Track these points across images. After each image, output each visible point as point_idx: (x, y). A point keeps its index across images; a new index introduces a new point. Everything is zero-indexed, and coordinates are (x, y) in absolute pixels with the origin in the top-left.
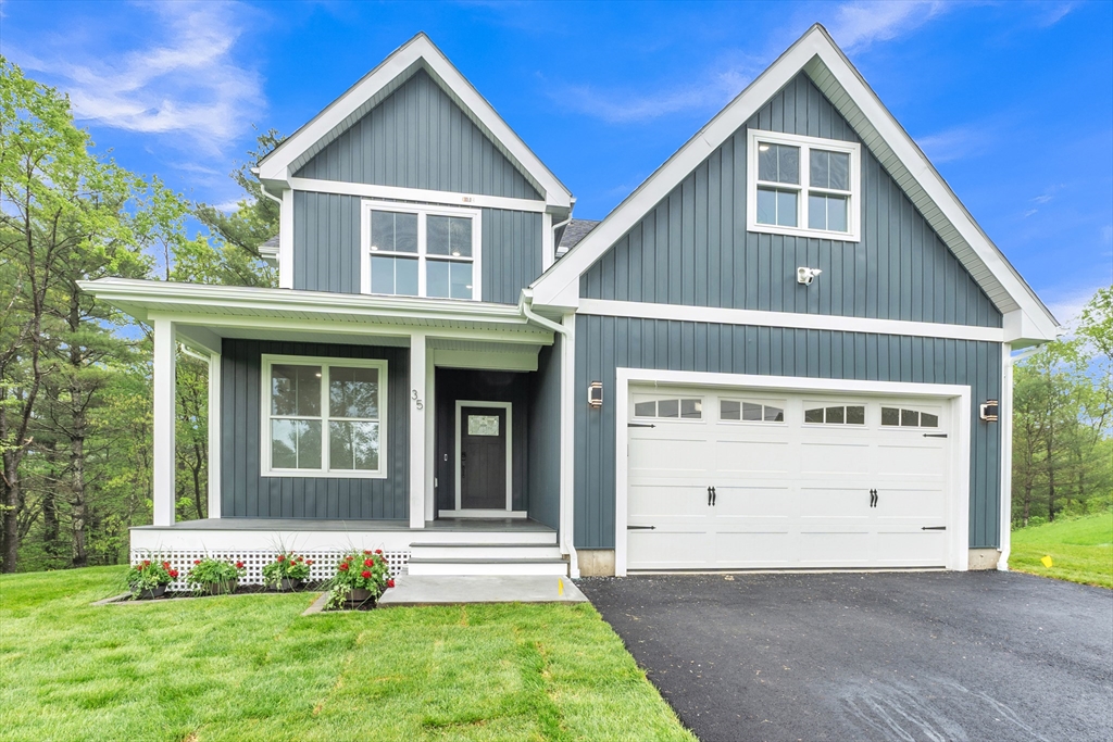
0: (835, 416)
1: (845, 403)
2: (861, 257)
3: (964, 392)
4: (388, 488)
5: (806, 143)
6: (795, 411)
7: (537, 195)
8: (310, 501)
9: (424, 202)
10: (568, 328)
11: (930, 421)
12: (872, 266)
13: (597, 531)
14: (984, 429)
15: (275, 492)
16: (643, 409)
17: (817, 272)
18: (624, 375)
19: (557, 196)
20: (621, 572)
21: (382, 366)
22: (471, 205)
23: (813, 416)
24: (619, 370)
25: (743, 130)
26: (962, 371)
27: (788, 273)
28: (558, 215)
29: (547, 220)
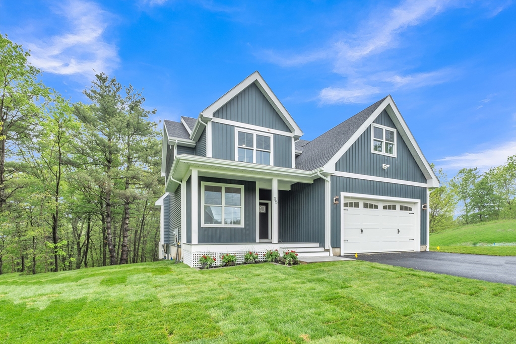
0: (389, 207)
1: (392, 204)
2: (397, 162)
3: (419, 201)
4: (244, 231)
5: (385, 128)
6: (381, 206)
7: (288, 129)
8: (218, 236)
9: (256, 130)
10: (329, 180)
11: (410, 209)
12: (399, 164)
13: (336, 243)
14: (423, 212)
15: (206, 233)
16: (346, 205)
17: (389, 166)
18: (343, 194)
19: (298, 132)
21: (242, 187)
22: (270, 132)
23: (385, 208)
24: (342, 193)
25: (371, 124)
26: (418, 195)
27: (380, 166)
28: (296, 138)
29: (293, 140)
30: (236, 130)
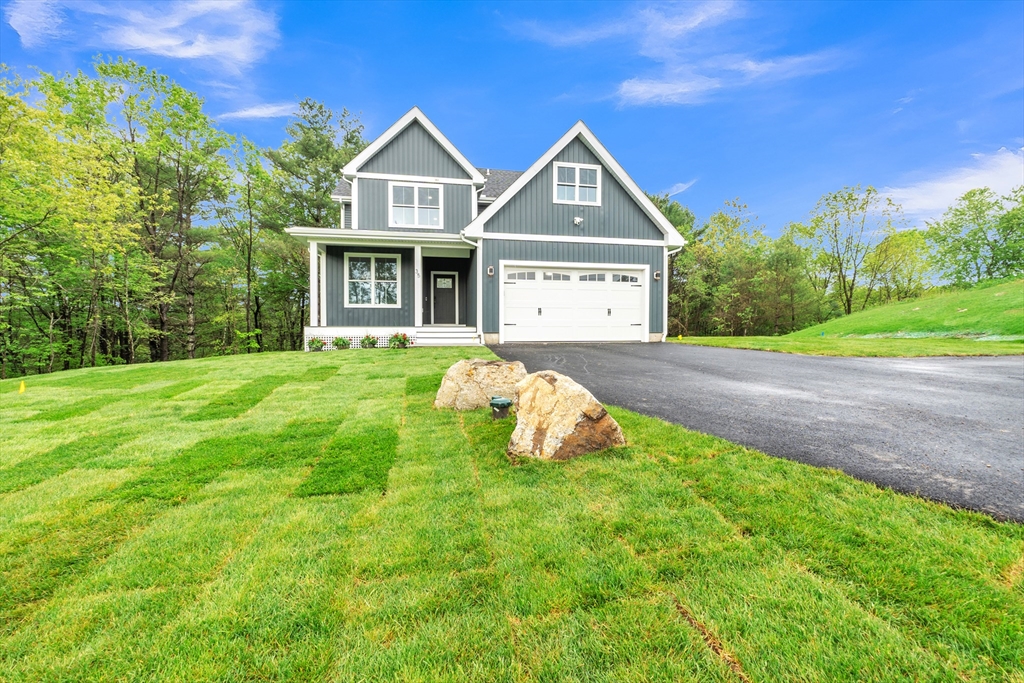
0: (592, 278)
1: (597, 273)
2: (602, 213)
3: (647, 267)
4: (401, 312)
5: (578, 166)
6: (575, 276)
7: (469, 177)
8: (366, 318)
9: (417, 182)
10: (480, 245)
11: (633, 279)
12: (607, 216)
13: (492, 326)
14: (655, 282)
15: (350, 314)
16: (511, 276)
17: (583, 219)
18: (502, 263)
19: (478, 178)
20: (502, 342)
21: (398, 257)
22: (438, 183)
23: (583, 278)
24: (501, 261)
25: (552, 161)
26: (646, 259)
27: (571, 220)
28: (478, 187)
29: (474, 188)
30: (391, 185)
